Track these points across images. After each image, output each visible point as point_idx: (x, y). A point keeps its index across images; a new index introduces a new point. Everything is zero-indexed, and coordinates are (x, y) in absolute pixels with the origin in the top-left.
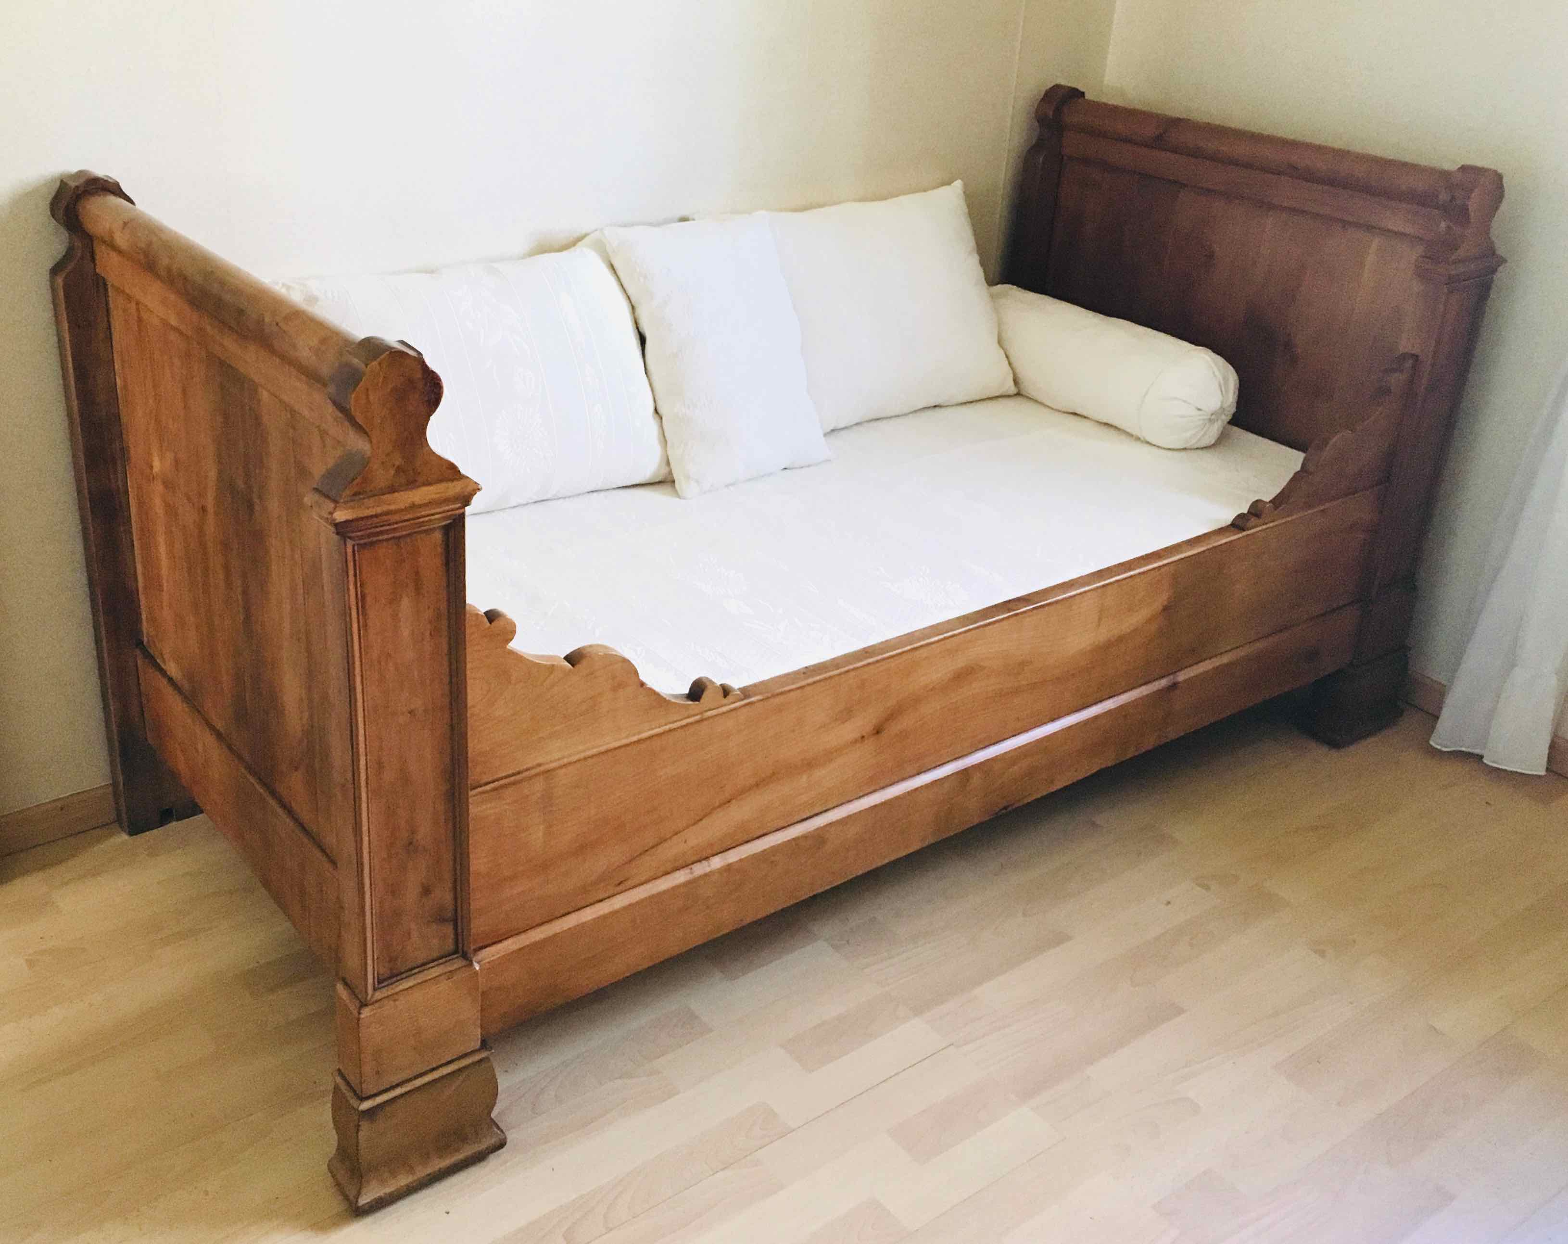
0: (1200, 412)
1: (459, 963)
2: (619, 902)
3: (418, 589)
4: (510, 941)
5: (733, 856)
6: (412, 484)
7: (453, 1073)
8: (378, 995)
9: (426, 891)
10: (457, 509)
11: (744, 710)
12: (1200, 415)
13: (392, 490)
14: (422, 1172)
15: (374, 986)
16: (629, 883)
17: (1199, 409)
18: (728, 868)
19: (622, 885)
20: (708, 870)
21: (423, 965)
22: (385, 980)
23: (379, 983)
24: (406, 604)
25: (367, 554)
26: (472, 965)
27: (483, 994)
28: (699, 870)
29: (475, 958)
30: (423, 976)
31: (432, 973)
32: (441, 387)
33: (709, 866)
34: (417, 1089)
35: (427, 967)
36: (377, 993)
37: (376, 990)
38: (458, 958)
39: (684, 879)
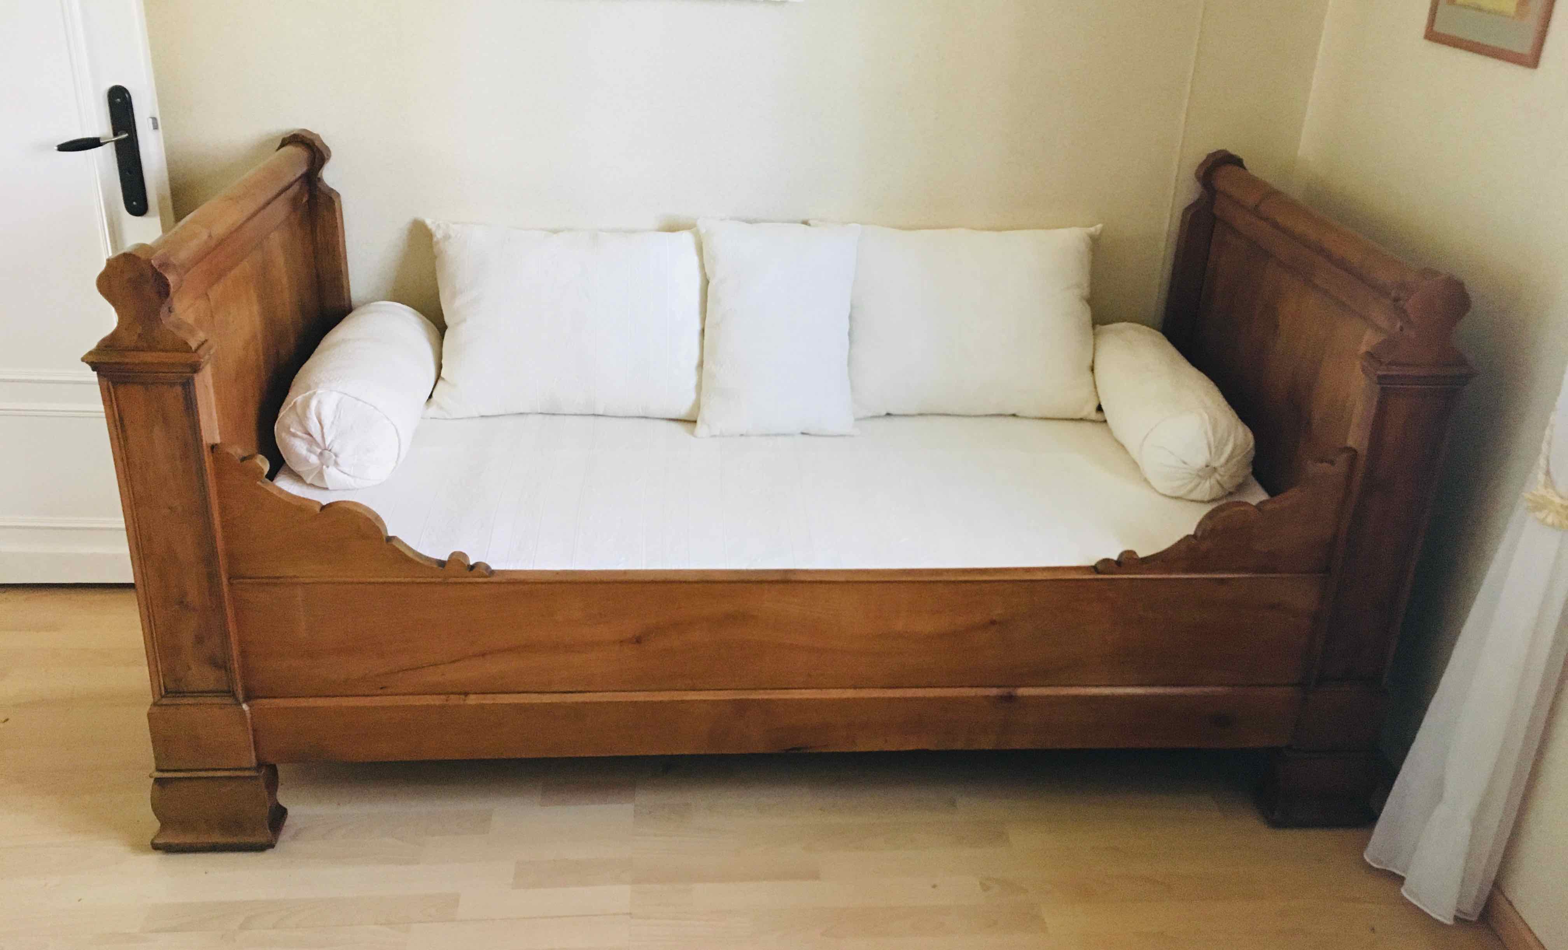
0: (1185, 466)
1: (229, 701)
2: (378, 701)
3: (167, 424)
4: (282, 700)
5: (488, 700)
6: (151, 349)
7: (226, 777)
8: (165, 701)
9: (199, 640)
10: (189, 373)
11: (485, 586)
12: (1185, 468)
13: (137, 349)
14: (204, 839)
15: (161, 694)
16: (389, 691)
17: (1185, 463)
18: (482, 707)
19: (382, 690)
20: (462, 702)
21: (202, 692)
22: (171, 692)
23: (167, 692)
24: (156, 430)
25: (121, 390)
26: (240, 704)
27: (254, 730)
28: (454, 700)
29: (245, 701)
30: (201, 700)
31: (208, 700)
32: (168, 285)
33: (465, 700)
34: (199, 778)
35: (205, 694)
36: (163, 699)
37: (162, 697)
38: (230, 696)
39: (437, 703)
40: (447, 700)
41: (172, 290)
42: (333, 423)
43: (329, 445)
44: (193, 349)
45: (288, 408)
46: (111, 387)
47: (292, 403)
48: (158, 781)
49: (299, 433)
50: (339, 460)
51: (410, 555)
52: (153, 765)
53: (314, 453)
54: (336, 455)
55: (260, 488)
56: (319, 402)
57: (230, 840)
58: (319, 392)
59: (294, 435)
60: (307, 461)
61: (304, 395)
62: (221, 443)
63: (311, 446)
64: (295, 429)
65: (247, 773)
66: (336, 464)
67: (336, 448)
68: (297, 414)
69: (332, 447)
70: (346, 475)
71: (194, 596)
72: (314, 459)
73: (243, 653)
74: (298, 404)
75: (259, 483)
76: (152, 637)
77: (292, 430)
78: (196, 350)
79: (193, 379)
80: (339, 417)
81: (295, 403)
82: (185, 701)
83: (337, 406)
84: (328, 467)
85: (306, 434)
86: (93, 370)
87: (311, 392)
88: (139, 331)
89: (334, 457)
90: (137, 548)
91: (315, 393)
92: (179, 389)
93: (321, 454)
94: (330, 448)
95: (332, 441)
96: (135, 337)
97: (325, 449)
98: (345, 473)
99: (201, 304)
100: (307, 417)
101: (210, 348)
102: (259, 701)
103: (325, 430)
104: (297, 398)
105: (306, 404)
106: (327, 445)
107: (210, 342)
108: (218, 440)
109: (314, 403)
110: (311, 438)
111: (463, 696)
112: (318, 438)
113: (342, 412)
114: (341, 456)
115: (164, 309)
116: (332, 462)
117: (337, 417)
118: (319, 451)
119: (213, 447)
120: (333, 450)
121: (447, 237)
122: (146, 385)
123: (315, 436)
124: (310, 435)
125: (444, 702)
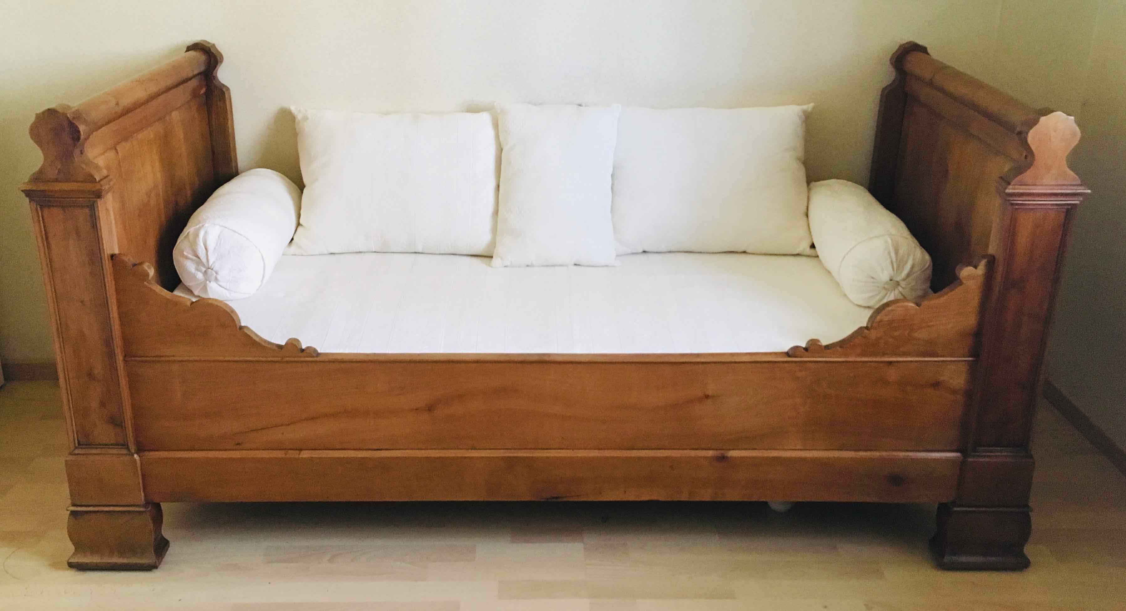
1: (125, 452)
2: (237, 454)
4: (164, 452)
5: (317, 454)
6: (67, 180)
7: (122, 512)
8: (76, 452)
9: (103, 403)
10: (93, 198)
11: (313, 364)
13: (57, 180)
14: (106, 560)
15: (75, 446)
16: (243, 446)
18: (312, 460)
19: (239, 446)
20: (297, 456)
21: (105, 445)
22: (83, 445)
23: (79, 444)
24: (71, 242)
25: (46, 211)
26: (133, 455)
27: (143, 476)
28: (292, 454)
29: (137, 452)
30: (103, 451)
31: (111, 451)
32: (79, 132)
33: (299, 454)
34: (102, 512)
35: (107, 446)
36: (77, 450)
37: (76, 448)
38: (125, 448)
39: (280, 456)
40: (286, 454)
41: (82, 137)
42: (215, 249)
43: (212, 265)
44: (97, 180)
45: (184, 237)
46: (39, 209)
47: (187, 234)
48: (73, 513)
49: (190, 256)
50: (219, 277)
51: (257, 339)
52: (69, 502)
53: (200, 271)
54: (217, 273)
55: (146, 287)
56: (206, 232)
57: (125, 561)
58: (206, 225)
59: (187, 258)
60: (195, 277)
61: (195, 227)
62: (119, 254)
63: (198, 266)
64: (187, 253)
65: (137, 509)
66: (216, 279)
67: (216, 267)
68: (189, 242)
69: (214, 266)
70: (223, 289)
71: (98, 370)
72: (200, 276)
73: (136, 416)
74: (190, 233)
75: (145, 283)
76: (69, 401)
77: (185, 253)
78: (99, 181)
79: (97, 203)
80: (220, 244)
82: (94, 451)
83: (219, 237)
84: (210, 282)
85: (196, 257)
86: (27, 197)
87: (201, 225)
88: (59, 167)
89: (215, 274)
90: (58, 333)
91: (203, 226)
92: (87, 210)
93: (205, 271)
94: (212, 268)
95: (214, 262)
96: (56, 171)
97: (209, 268)
98: (222, 287)
99: (111, 154)
100: (196, 244)
101: (111, 180)
102: (146, 453)
103: (209, 253)
104: (191, 230)
105: (197, 235)
106: (210, 265)
107: (111, 177)
108: (117, 251)
109: (202, 234)
110: (198, 260)
111: (298, 452)
112: (204, 260)
113: (223, 240)
114: (220, 273)
115: (77, 151)
116: (213, 278)
117: (219, 244)
118: (204, 269)
119: (112, 256)
120: (214, 269)
121: (305, 118)
122: (63, 207)
123: (201, 258)
124: (199, 258)
125: (283, 456)
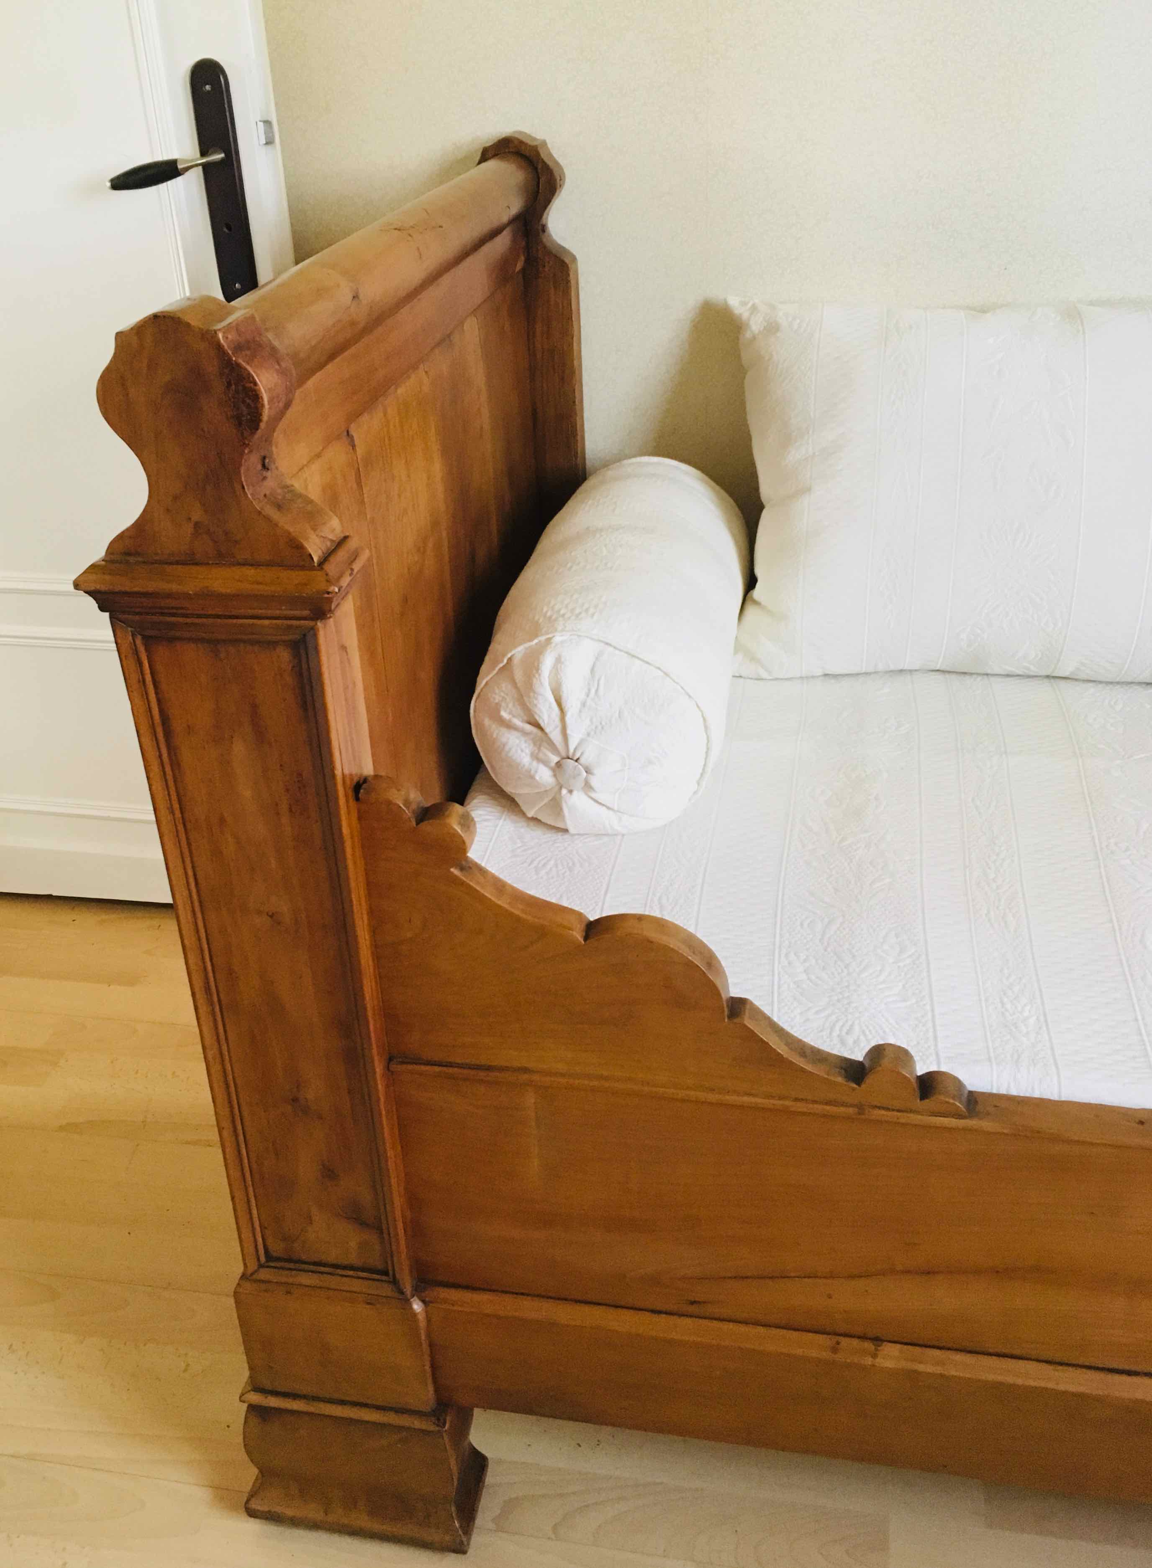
1: (386, 1290)
3: (260, 735)
4: (485, 1297)
5: (928, 1364)
9: (329, 1173)
10: (305, 619)
13: (190, 560)
15: (259, 1262)
16: (709, 1311)
20: (868, 1362)
21: (336, 1266)
22: (277, 1259)
23: (269, 1259)
25: (162, 652)
26: (407, 1299)
27: (433, 1351)
28: (850, 1351)
29: (418, 1291)
30: (332, 1282)
31: (346, 1284)
32: (256, 397)
33: (874, 1356)
34: (327, 1418)
35: (340, 1272)
36: (263, 1271)
37: (260, 1267)
38: (387, 1281)
39: (813, 1354)
40: (835, 1350)
41: (266, 413)
42: (584, 704)
43: (575, 750)
44: (316, 559)
45: (497, 669)
46: (142, 649)
47: (505, 661)
48: (255, 1409)
49: (517, 722)
50: (594, 781)
51: (782, 1049)
52: (246, 1382)
53: (545, 763)
54: (588, 771)
55: (455, 881)
56: (558, 660)
58: (558, 638)
59: (509, 726)
60: (532, 777)
61: (528, 645)
62: (376, 777)
63: (539, 749)
64: (510, 713)
66: (588, 787)
67: (589, 756)
68: (513, 683)
69: (582, 754)
70: (600, 806)
71: (318, 1090)
72: (544, 775)
73: (414, 1201)
74: (516, 661)
75: (455, 871)
77: (504, 714)
78: (321, 564)
79: (314, 631)
80: (597, 691)
81: (510, 659)
82: (303, 1279)
83: (592, 670)
84: (571, 792)
85: (530, 723)
86: (102, 609)
87: (543, 638)
88: (195, 516)
89: (585, 774)
90: (207, 989)
91: (549, 641)
92: (284, 655)
93: (559, 765)
94: (575, 758)
95: (581, 744)
96: (189, 529)
97: (567, 757)
98: (599, 802)
99: (337, 454)
100: (534, 692)
101: (355, 556)
102: (442, 1294)
103: (568, 718)
104: (513, 652)
105: (532, 664)
106: (571, 750)
107: (352, 544)
108: (368, 770)
109: (547, 663)
110: (539, 733)
111: (868, 1345)
112: (555, 735)
113: (602, 682)
114: (596, 772)
115: (252, 461)
116: (580, 783)
117: (593, 691)
118: (555, 759)
119: (359, 786)
120: (582, 761)
121: (772, 328)
122: (213, 644)
123: (547, 730)
124: (538, 726)
125: (826, 1355)
